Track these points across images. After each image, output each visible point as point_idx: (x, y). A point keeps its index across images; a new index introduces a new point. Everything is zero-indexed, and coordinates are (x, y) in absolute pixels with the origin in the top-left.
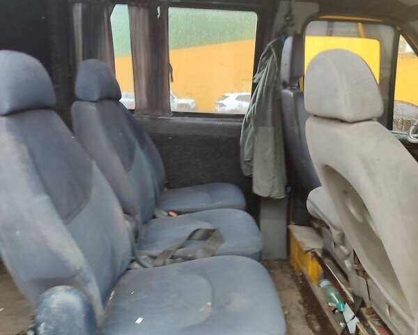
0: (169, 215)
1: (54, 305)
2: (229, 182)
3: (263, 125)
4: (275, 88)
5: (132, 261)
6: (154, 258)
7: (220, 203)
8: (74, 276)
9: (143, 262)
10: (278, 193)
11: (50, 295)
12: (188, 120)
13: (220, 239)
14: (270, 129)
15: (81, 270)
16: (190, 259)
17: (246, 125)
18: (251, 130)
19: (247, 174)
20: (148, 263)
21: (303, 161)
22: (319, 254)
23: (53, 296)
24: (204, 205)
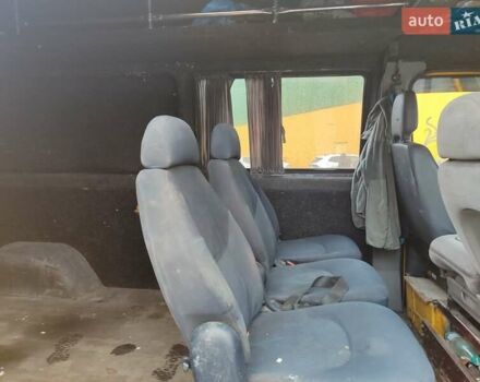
0: (287, 264)
1: (208, 339)
2: (342, 233)
3: (375, 178)
4: (385, 142)
5: (264, 305)
6: (282, 303)
7: (336, 253)
8: (225, 313)
9: (273, 307)
10: (393, 243)
11: (204, 329)
12: (299, 176)
13: (345, 286)
14: (382, 182)
15: (232, 307)
16: (317, 305)
17: (357, 179)
18: (362, 184)
19: (359, 226)
20: (276, 307)
21: (421, 211)
22: (445, 305)
23: (207, 331)
24: (320, 255)
